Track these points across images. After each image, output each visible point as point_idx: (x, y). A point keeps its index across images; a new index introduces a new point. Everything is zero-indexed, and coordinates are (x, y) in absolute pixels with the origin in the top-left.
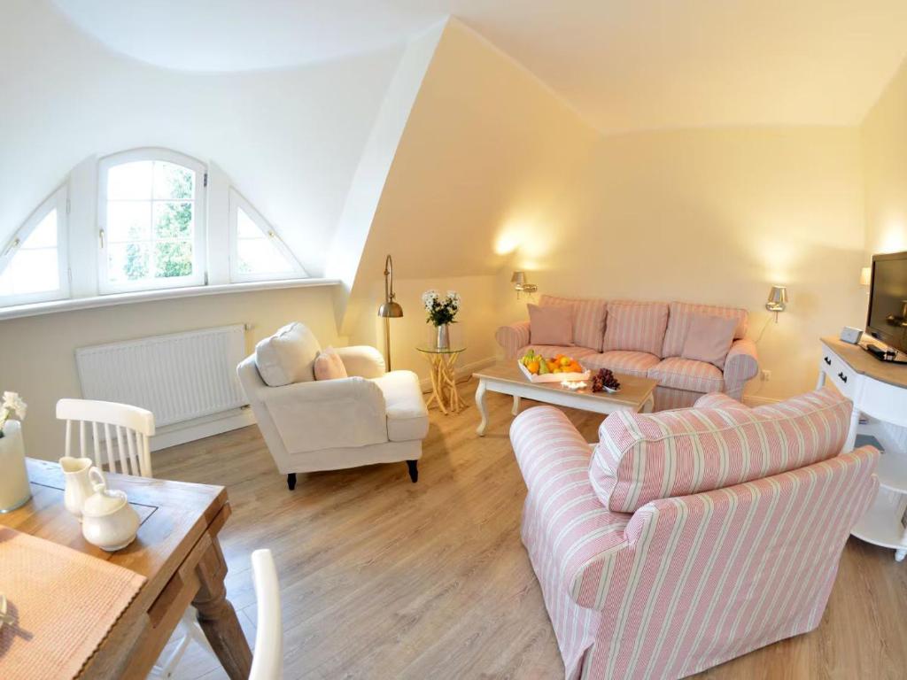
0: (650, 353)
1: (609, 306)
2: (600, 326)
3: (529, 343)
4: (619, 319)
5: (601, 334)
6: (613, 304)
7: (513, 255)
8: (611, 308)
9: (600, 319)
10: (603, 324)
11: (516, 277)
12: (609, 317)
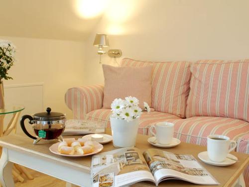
0: (242, 120)
1: (192, 66)
2: (182, 89)
3: (102, 106)
4: (203, 80)
5: (184, 96)
6: (197, 63)
7: (99, 20)
8: (195, 69)
9: (184, 80)
10: (186, 88)
11: (98, 39)
12: (192, 79)
